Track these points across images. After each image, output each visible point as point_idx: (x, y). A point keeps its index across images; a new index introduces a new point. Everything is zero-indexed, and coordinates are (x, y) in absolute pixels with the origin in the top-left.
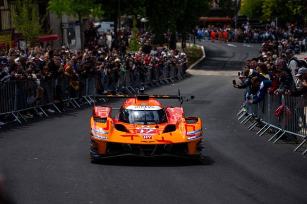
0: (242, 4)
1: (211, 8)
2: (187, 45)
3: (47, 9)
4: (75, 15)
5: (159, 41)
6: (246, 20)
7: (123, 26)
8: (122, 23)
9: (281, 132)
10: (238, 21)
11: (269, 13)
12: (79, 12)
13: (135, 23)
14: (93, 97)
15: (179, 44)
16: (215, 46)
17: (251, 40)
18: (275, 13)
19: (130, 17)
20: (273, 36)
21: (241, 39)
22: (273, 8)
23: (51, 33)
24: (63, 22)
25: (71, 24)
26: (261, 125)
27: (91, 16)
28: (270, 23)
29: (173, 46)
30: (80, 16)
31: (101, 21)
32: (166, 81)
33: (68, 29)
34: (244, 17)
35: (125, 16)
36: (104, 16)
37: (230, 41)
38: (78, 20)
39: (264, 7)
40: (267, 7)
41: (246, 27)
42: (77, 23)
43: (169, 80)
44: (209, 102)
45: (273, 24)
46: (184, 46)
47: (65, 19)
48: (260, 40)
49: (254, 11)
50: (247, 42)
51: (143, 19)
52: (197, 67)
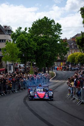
0: (68, 58)
1: (57, 59)
2: (50, 72)
3: (2, 60)
4: (11, 62)
5: (40, 71)
6: (69, 63)
7: (28, 65)
8: (27, 64)
9: (81, 101)
10: (67, 63)
11: (77, 61)
12: (12, 61)
13: (31, 64)
14: (17, 90)
15: (47, 72)
16: (59, 72)
17: (71, 70)
18: (79, 61)
19: (30, 62)
20: (79, 69)
21: (68, 70)
22: (78, 59)
23: (3, 68)
24: (7, 64)
25: (10, 65)
26: (74, 99)
27: (17, 62)
28: (78, 64)
29: (45, 72)
30: (13, 62)
31: (20, 64)
32: (43, 84)
33: (9, 67)
34: (69, 62)
35: (28, 62)
36: (21, 62)
37: (64, 70)
38: (12, 63)
39: (75, 59)
40: (76, 59)
41: (70, 66)
42: (12, 64)
43: (44, 84)
44: (57, 91)
45: (79, 64)
46: (48, 72)
47: (8, 63)
48: (74, 70)
49: (72, 60)
50: (70, 71)
51: (34, 63)
52: (53, 79)
